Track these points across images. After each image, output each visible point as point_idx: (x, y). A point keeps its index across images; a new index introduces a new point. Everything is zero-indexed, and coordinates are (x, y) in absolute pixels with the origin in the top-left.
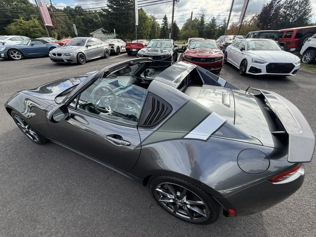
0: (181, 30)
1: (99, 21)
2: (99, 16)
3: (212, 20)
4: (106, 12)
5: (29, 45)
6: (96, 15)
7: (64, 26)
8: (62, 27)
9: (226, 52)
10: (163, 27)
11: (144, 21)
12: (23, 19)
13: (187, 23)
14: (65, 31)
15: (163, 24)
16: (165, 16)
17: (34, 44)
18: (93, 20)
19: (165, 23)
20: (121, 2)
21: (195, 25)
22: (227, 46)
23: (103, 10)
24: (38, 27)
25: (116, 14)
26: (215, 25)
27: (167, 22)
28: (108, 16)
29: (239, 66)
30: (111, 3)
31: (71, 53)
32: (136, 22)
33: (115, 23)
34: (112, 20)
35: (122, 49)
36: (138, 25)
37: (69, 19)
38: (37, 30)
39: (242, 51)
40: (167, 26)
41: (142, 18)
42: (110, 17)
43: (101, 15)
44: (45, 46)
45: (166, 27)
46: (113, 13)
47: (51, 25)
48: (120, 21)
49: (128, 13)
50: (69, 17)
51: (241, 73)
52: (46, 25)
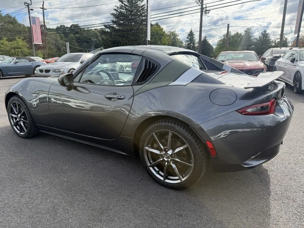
0: (215, 49)
1: (99, 40)
2: (99, 34)
3: (263, 34)
4: (109, 29)
5: (12, 63)
6: (96, 33)
7: (52, 47)
8: (50, 48)
9: (275, 67)
10: (188, 44)
11: (161, 38)
12: (6, 40)
13: (224, 38)
14: (52, 53)
15: (187, 41)
16: (191, 31)
17: (18, 62)
18: (90, 39)
19: (190, 40)
20: (131, 17)
21: (237, 41)
22: (277, 60)
23: (105, 26)
24: (20, 48)
25: (122, 31)
26: (269, 40)
27: (194, 39)
28: (111, 33)
29: (292, 82)
30: (118, 19)
31: (61, 70)
32: (148, 36)
33: (121, 41)
34: (117, 37)
35: (127, 69)
36: (150, 40)
37: (61, 38)
38: (19, 51)
39: (293, 62)
40: (194, 44)
41: (157, 34)
42: (114, 35)
43: (102, 32)
44: (30, 64)
45: (192, 44)
46: (119, 30)
47: (40, 44)
48: (127, 38)
49: (138, 29)
50: (61, 37)
51: (295, 91)
52: (35, 43)
